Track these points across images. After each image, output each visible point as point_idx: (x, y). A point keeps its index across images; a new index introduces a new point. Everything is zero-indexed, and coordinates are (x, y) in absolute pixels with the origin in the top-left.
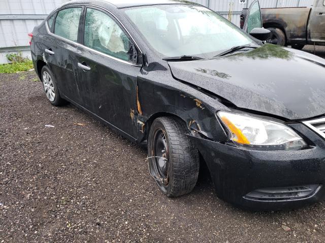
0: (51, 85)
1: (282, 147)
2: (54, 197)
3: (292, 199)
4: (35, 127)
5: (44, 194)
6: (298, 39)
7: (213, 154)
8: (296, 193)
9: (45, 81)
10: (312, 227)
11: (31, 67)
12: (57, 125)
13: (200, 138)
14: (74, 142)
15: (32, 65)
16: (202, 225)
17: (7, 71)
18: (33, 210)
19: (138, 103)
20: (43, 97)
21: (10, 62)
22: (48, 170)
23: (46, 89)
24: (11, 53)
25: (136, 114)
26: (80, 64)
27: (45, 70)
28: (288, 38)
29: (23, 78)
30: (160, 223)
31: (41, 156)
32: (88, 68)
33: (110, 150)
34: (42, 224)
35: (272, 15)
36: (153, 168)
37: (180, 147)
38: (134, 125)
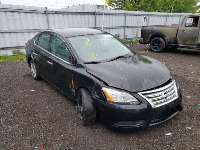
0: (35, 69)
1: (129, 104)
2: (32, 124)
3: (134, 126)
4: (25, 91)
5: (28, 122)
6: (172, 44)
7: (100, 106)
8: (136, 124)
9: (32, 67)
10: (142, 140)
11: (25, 57)
12: (36, 90)
13: (96, 99)
14: (44, 99)
15: (25, 56)
16: (95, 137)
17: (13, 59)
18: (23, 129)
19: (73, 81)
20: (30, 75)
21: (14, 55)
22: (30, 112)
23: (32, 71)
24: (15, 50)
25: (72, 86)
26: (48, 62)
27: (32, 62)
28: (167, 43)
29: (20, 64)
30: (77, 136)
31: (27, 105)
32: (52, 64)
33: (60, 103)
34: (26, 135)
35: (158, 30)
36: (79, 112)
37: (88, 102)
38: (71, 91)
